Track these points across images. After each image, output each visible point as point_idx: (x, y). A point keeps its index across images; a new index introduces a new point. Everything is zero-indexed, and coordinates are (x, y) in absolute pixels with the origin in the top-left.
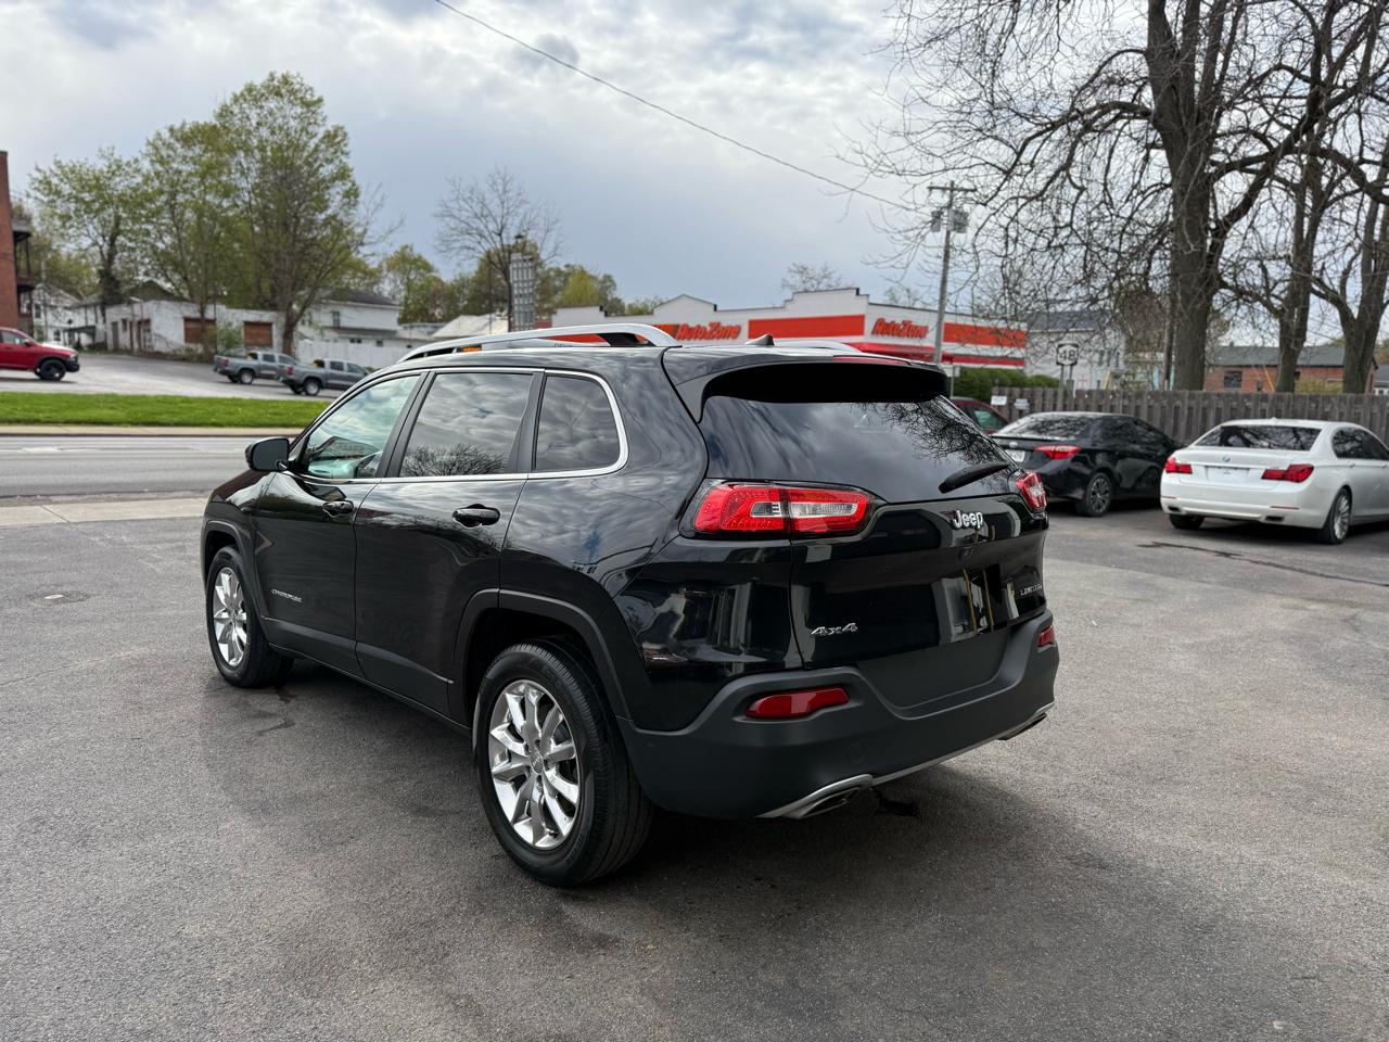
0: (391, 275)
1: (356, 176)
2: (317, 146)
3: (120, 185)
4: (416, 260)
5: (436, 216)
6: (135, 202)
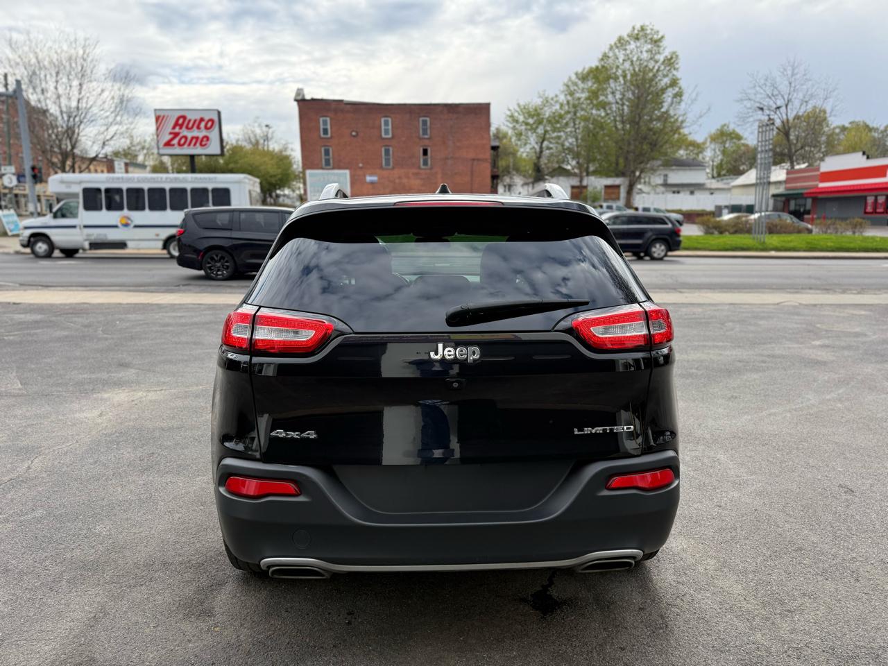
0: (713, 146)
1: (682, 83)
2: (659, 67)
3: (547, 113)
4: (731, 134)
5: (738, 101)
6: (555, 120)
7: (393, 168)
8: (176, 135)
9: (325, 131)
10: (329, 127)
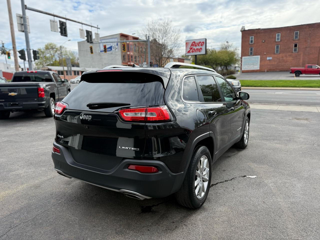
7: (280, 53)
8: (191, 48)
9: (252, 41)
10: (253, 40)
